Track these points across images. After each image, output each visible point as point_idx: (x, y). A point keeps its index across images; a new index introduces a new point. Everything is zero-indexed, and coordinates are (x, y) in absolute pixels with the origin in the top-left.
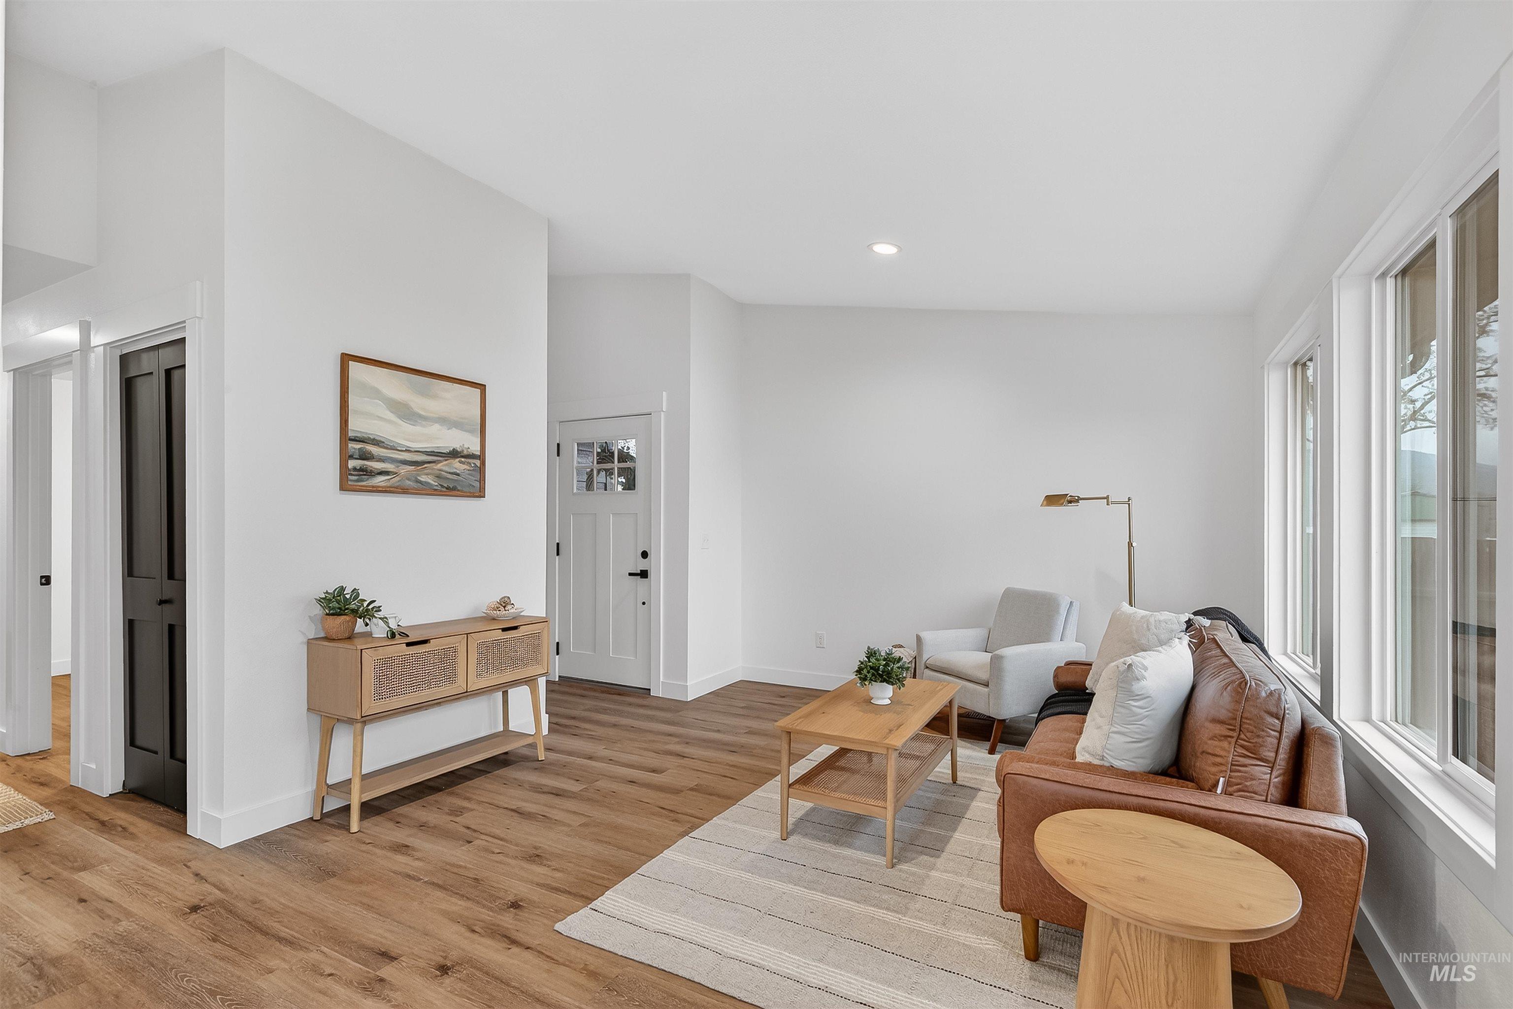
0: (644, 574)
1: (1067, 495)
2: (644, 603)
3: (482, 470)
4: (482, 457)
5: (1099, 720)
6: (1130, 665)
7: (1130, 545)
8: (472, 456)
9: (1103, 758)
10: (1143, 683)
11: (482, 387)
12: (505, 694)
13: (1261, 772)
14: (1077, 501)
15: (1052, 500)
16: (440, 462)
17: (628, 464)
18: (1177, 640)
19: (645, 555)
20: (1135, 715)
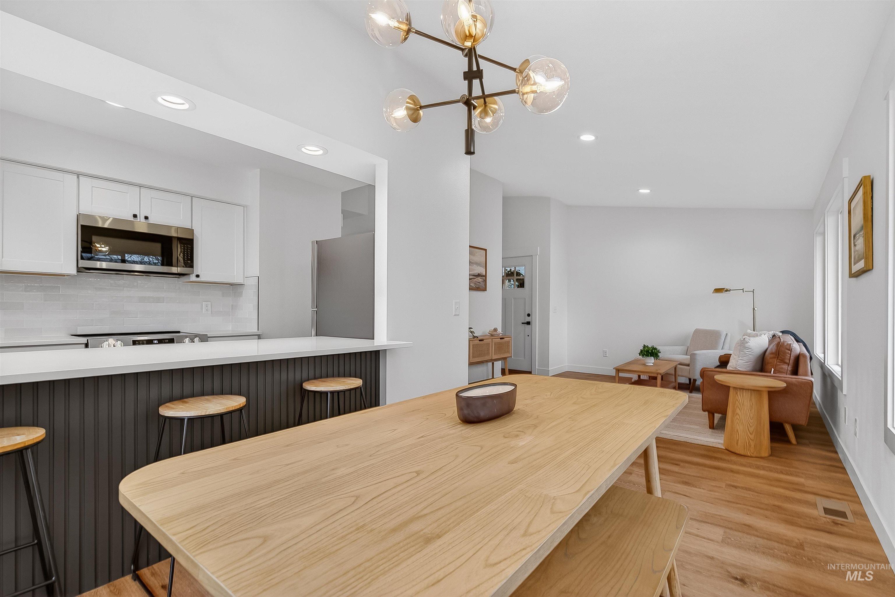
0: (528, 323)
1: (724, 289)
2: (528, 336)
3: (485, 281)
4: (485, 276)
5: (735, 357)
6: (744, 338)
7: (754, 309)
8: (483, 276)
9: (736, 368)
10: (749, 344)
11: (486, 250)
12: (493, 364)
13: (785, 367)
14: (729, 291)
15: (718, 290)
16: (475, 279)
17: (521, 277)
18: (763, 335)
19: (529, 315)
20: (746, 354)
